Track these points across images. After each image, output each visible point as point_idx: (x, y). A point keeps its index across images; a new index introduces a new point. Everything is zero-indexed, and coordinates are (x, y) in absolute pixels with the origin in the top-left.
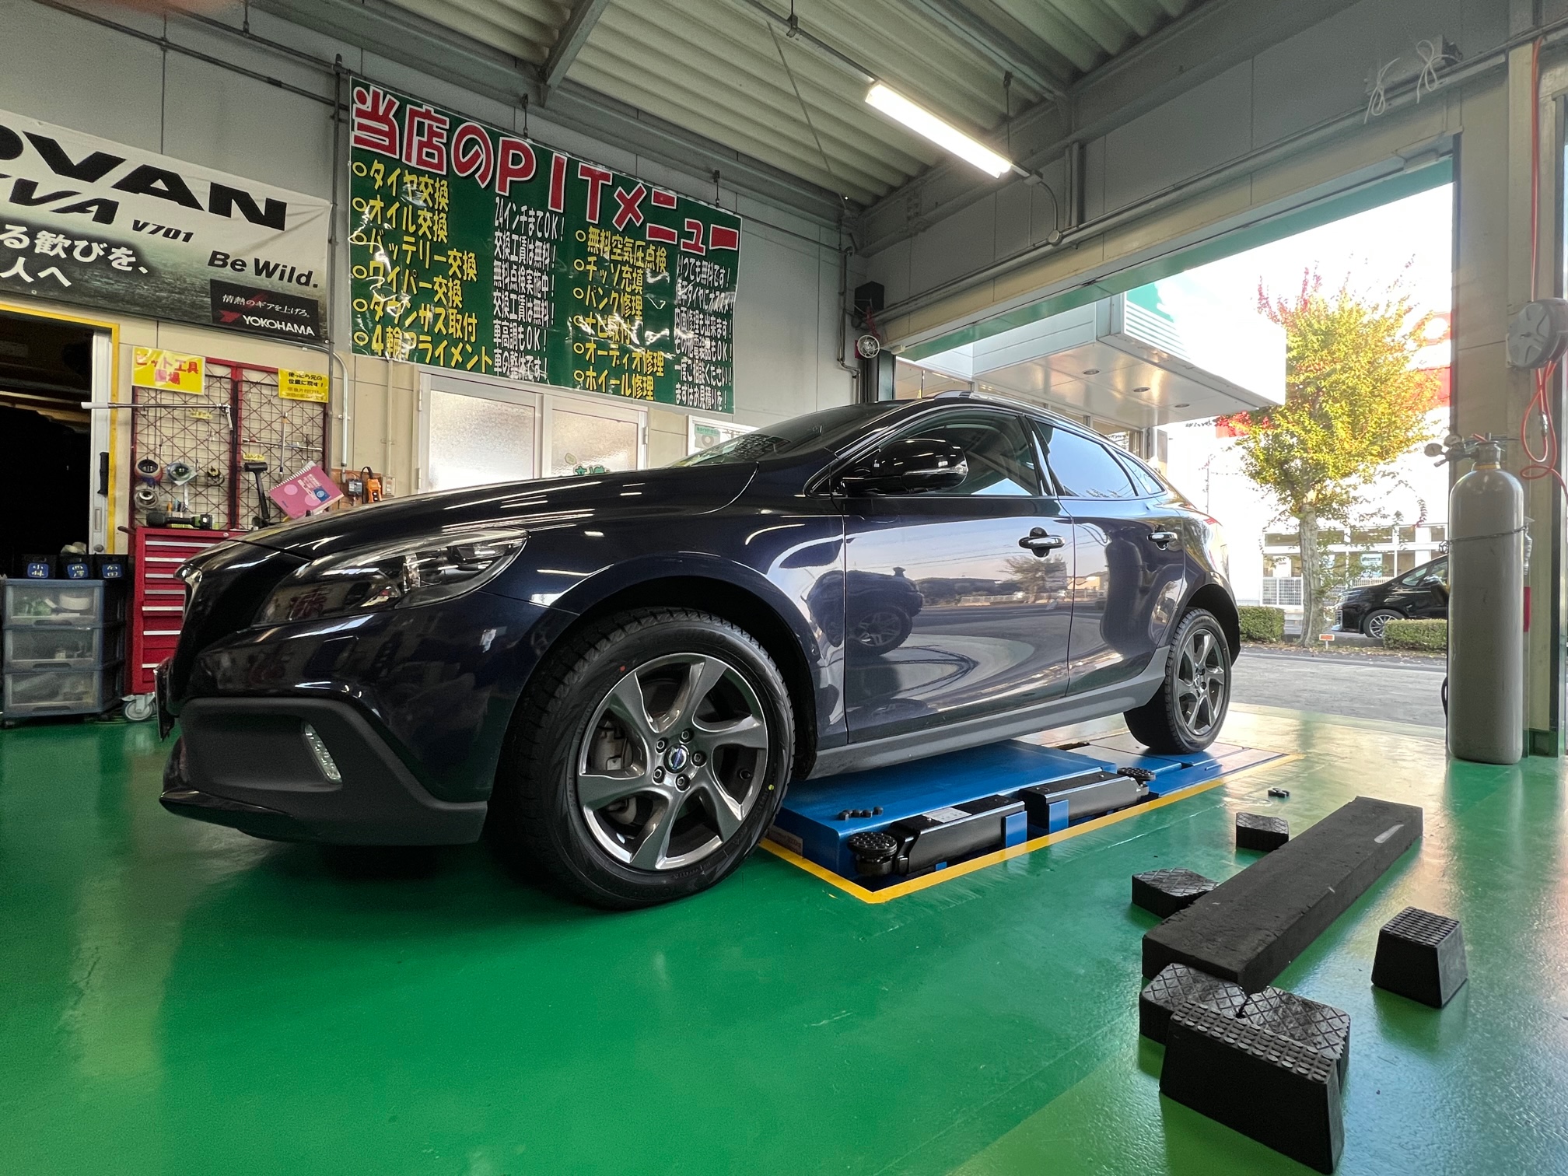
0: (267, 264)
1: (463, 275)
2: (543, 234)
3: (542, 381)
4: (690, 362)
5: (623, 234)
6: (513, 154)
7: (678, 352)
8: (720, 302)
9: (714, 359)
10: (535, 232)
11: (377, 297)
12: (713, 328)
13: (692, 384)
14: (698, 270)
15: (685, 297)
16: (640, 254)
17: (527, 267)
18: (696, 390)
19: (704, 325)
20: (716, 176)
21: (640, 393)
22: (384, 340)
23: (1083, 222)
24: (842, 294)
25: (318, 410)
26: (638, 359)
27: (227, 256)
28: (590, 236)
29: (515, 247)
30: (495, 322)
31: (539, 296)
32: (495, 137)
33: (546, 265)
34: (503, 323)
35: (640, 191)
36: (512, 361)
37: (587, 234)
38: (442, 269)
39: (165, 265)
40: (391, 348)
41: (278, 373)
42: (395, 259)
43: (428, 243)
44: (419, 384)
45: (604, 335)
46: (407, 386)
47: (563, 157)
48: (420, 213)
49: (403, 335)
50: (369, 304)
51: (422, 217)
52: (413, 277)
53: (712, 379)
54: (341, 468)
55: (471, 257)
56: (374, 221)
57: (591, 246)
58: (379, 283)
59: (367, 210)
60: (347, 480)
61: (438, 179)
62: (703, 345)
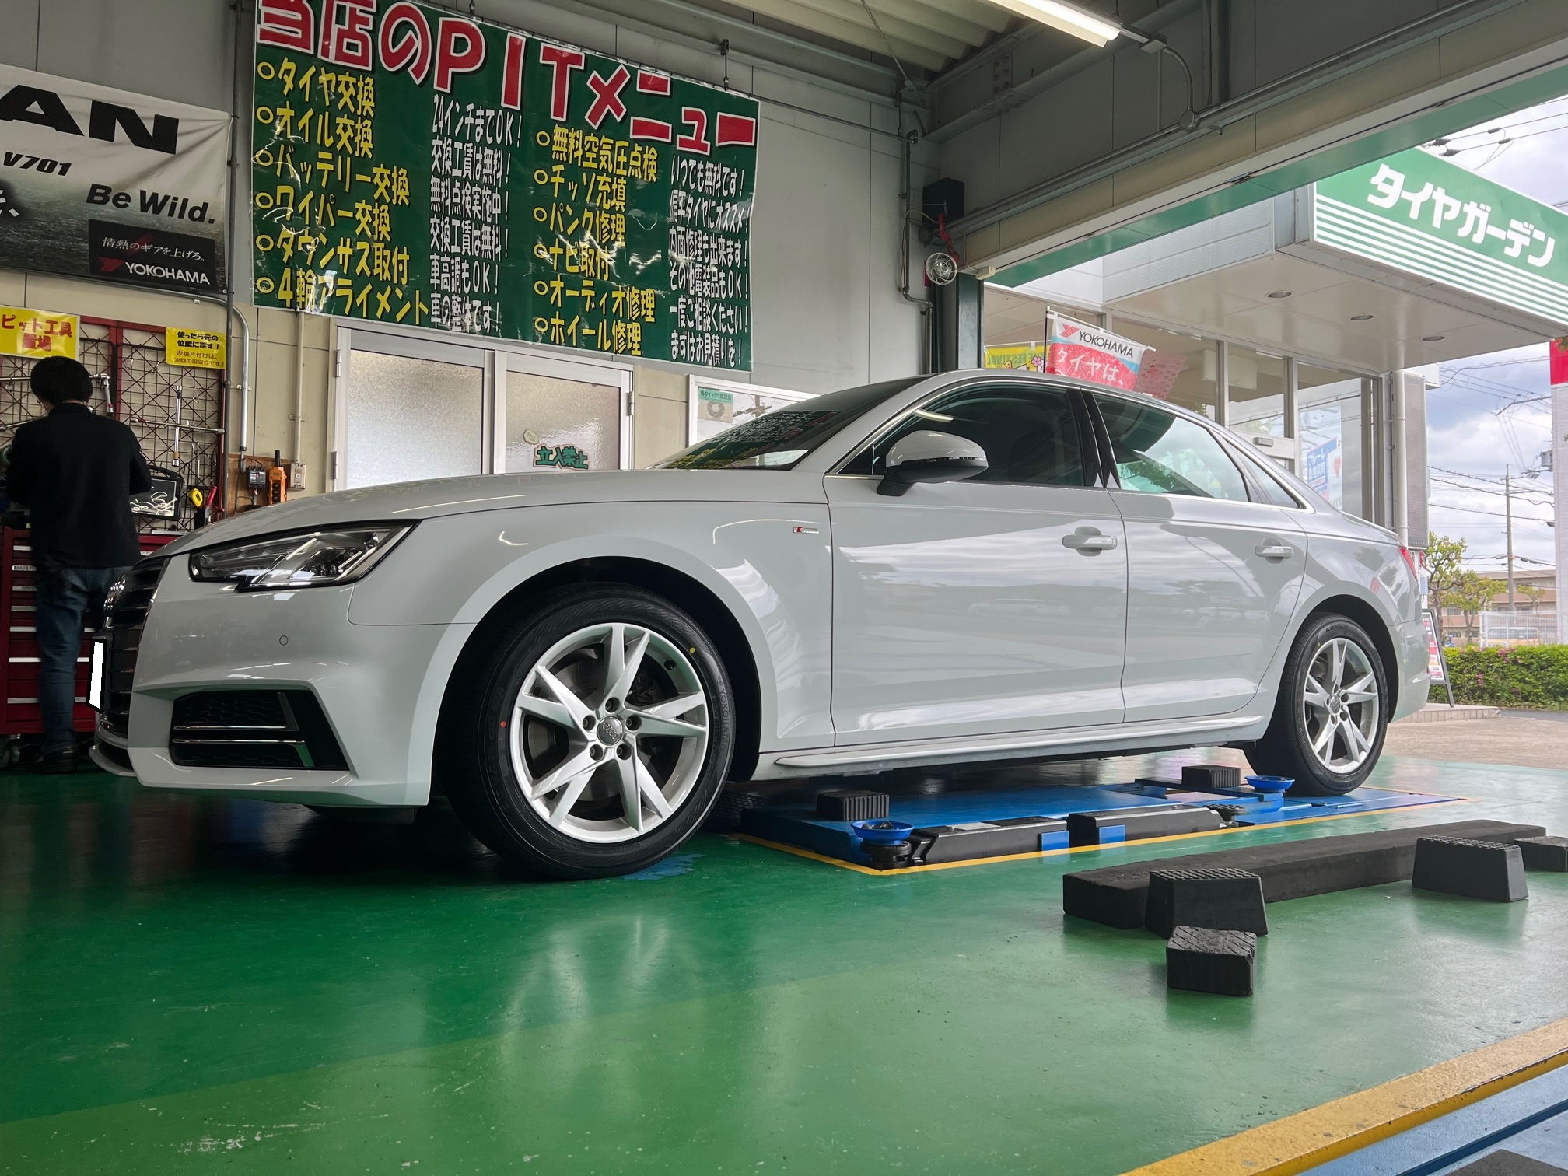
0: (155, 196)
1: (391, 198)
2: (494, 139)
3: (493, 333)
4: (690, 301)
5: (598, 133)
6: (456, 38)
7: (674, 288)
8: (731, 216)
9: (723, 296)
10: (483, 137)
11: (287, 232)
12: (722, 253)
13: (694, 332)
14: (700, 175)
15: (682, 212)
16: (622, 159)
17: (473, 183)
18: (699, 339)
19: (709, 249)
20: (724, 47)
21: (622, 346)
22: (293, 287)
23: (1227, 99)
24: (904, 196)
25: (212, 380)
26: (619, 300)
27: (108, 189)
28: (556, 138)
29: (458, 158)
30: (432, 257)
31: (489, 220)
32: (433, 18)
33: (497, 180)
34: (443, 259)
35: (621, 75)
36: (454, 308)
37: (552, 135)
38: (366, 192)
39: (38, 205)
40: (304, 296)
41: (164, 333)
42: (307, 181)
43: (349, 159)
44: (337, 342)
45: (574, 269)
46: (320, 345)
47: (521, 38)
48: (338, 120)
49: (317, 280)
50: (276, 241)
51: (341, 126)
52: (330, 204)
53: (721, 324)
54: (239, 453)
55: (402, 174)
56: (283, 134)
57: (557, 152)
58: (289, 214)
59: (274, 121)
60: (247, 469)
61: (361, 76)
62: (708, 277)
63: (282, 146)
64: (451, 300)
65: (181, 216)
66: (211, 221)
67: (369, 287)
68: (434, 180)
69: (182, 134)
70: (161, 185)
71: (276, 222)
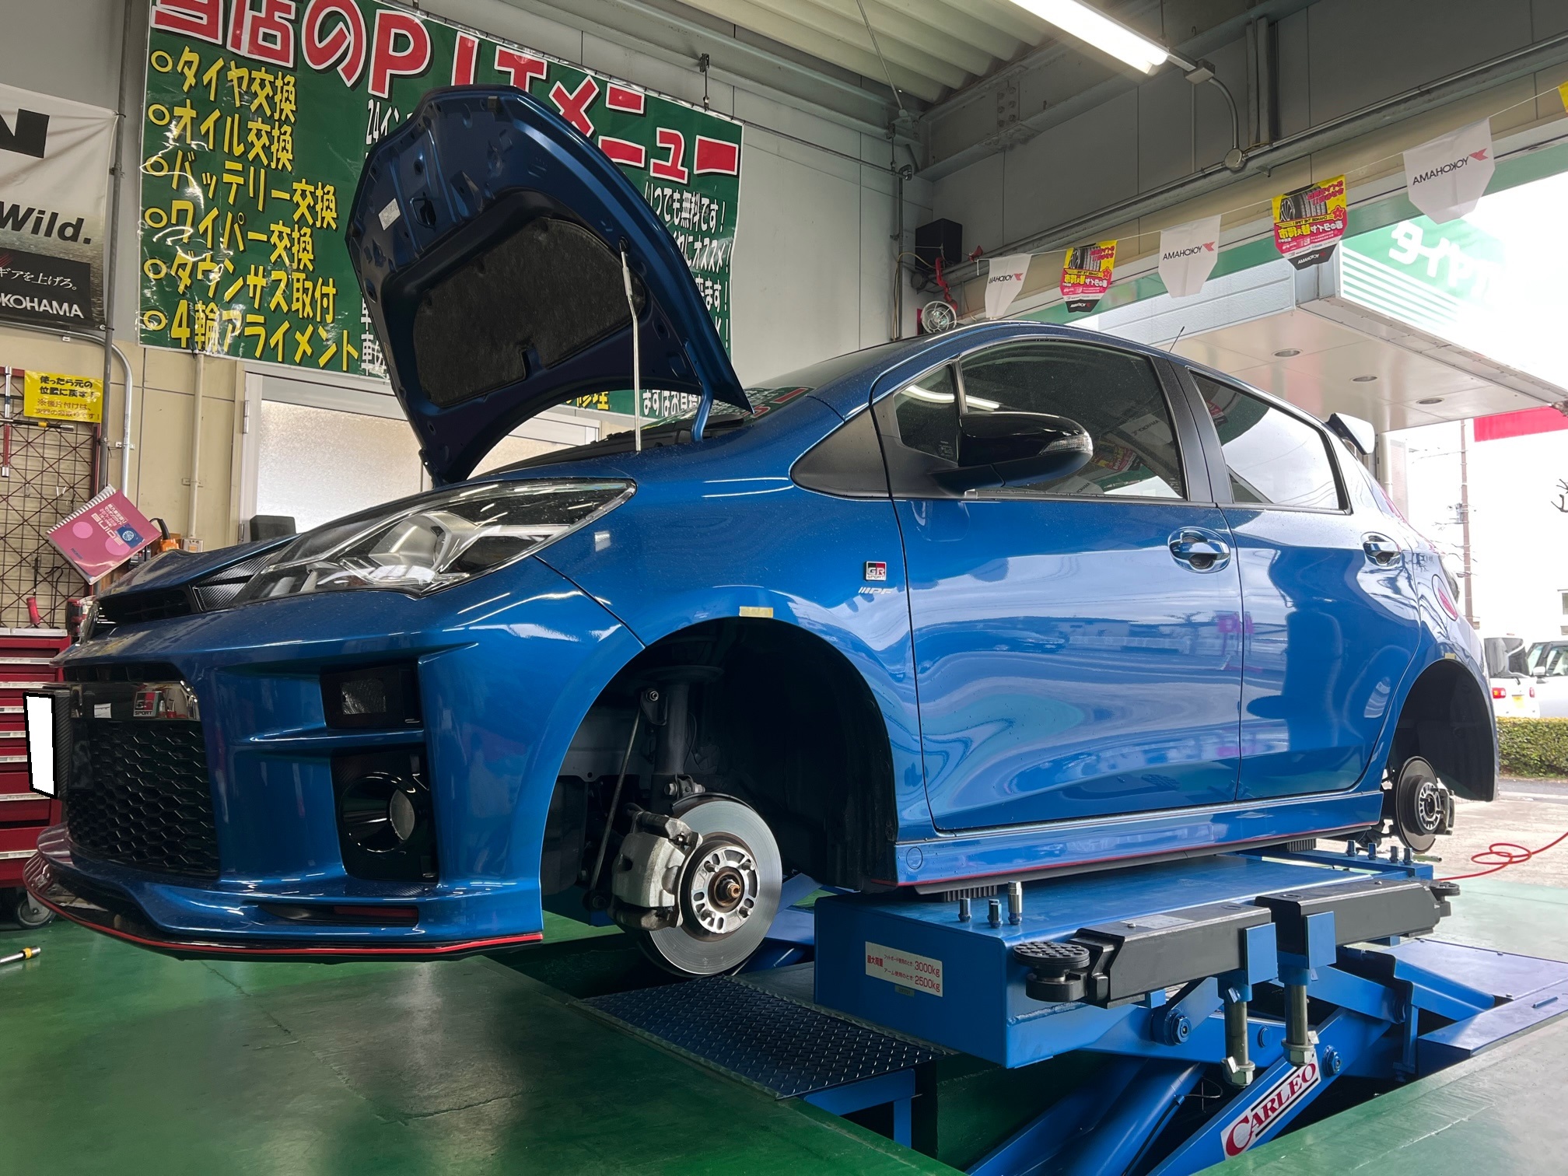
0: (15, 208)
6: (396, 35)
8: (710, 254)
11: (182, 256)
14: (676, 205)
20: (704, 62)
22: (191, 323)
23: (1279, 139)
24: (896, 237)
25: (84, 436)
32: (369, 9)
38: (284, 211)
40: (202, 335)
41: (23, 378)
42: (211, 196)
43: (263, 171)
44: (245, 390)
46: (224, 394)
47: (474, 39)
48: (250, 125)
49: (221, 315)
50: (170, 267)
51: (254, 132)
52: (239, 224)
55: (328, 192)
56: (180, 138)
58: (186, 235)
59: (170, 122)
61: (280, 73)
63: (180, 153)
65: (48, 233)
66: (87, 241)
67: (286, 325)
69: (54, 134)
70: (21, 196)
71: (170, 243)
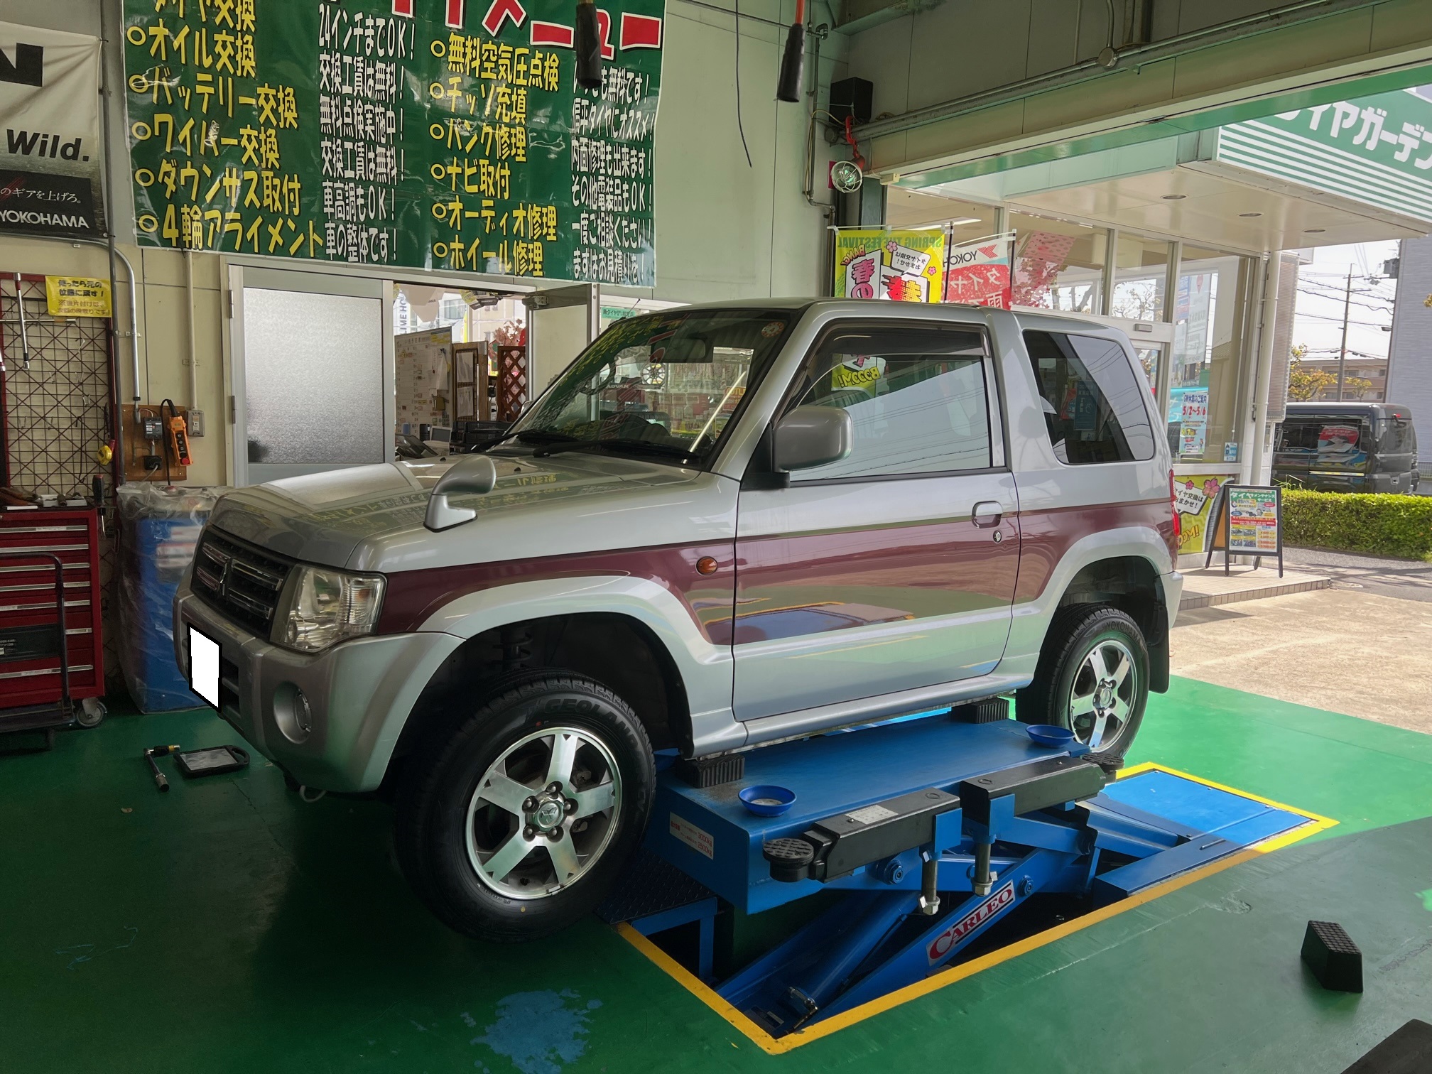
0: (23, 134)
1: (278, 121)
2: (386, 52)
3: (391, 261)
4: (593, 217)
5: (496, 41)
7: (576, 203)
8: (635, 124)
9: (627, 209)
10: (374, 49)
11: (168, 166)
12: (625, 164)
13: (595, 249)
14: (603, 82)
16: (522, 67)
17: (365, 101)
18: (602, 256)
19: (613, 160)
21: (524, 267)
22: (179, 225)
23: (1149, 42)
25: (98, 329)
26: (521, 219)
28: (451, 48)
29: (348, 74)
30: (324, 184)
31: (383, 141)
33: (391, 96)
34: (336, 185)
36: (350, 237)
37: (447, 44)
38: (250, 115)
40: (190, 235)
41: (44, 282)
42: (187, 107)
43: (230, 79)
44: (229, 280)
45: (474, 189)
46: (211, 285)
48: (217, 37)
49: (203, 216)
50: (157, 175)
51: (220, 43)
53: (624, 239)
54: (133, 403)
55: (289, 94)
57: (453, 62)
58: (169, 145)
59: (147, 42)
60: (143, 419)
62: (612, 190)
64: (346, 229)
65: (53, 154)
66: (86, 159)
67: (260, 220)
68: (324, 99)
69: (48, 64)
70: (27, 123)
